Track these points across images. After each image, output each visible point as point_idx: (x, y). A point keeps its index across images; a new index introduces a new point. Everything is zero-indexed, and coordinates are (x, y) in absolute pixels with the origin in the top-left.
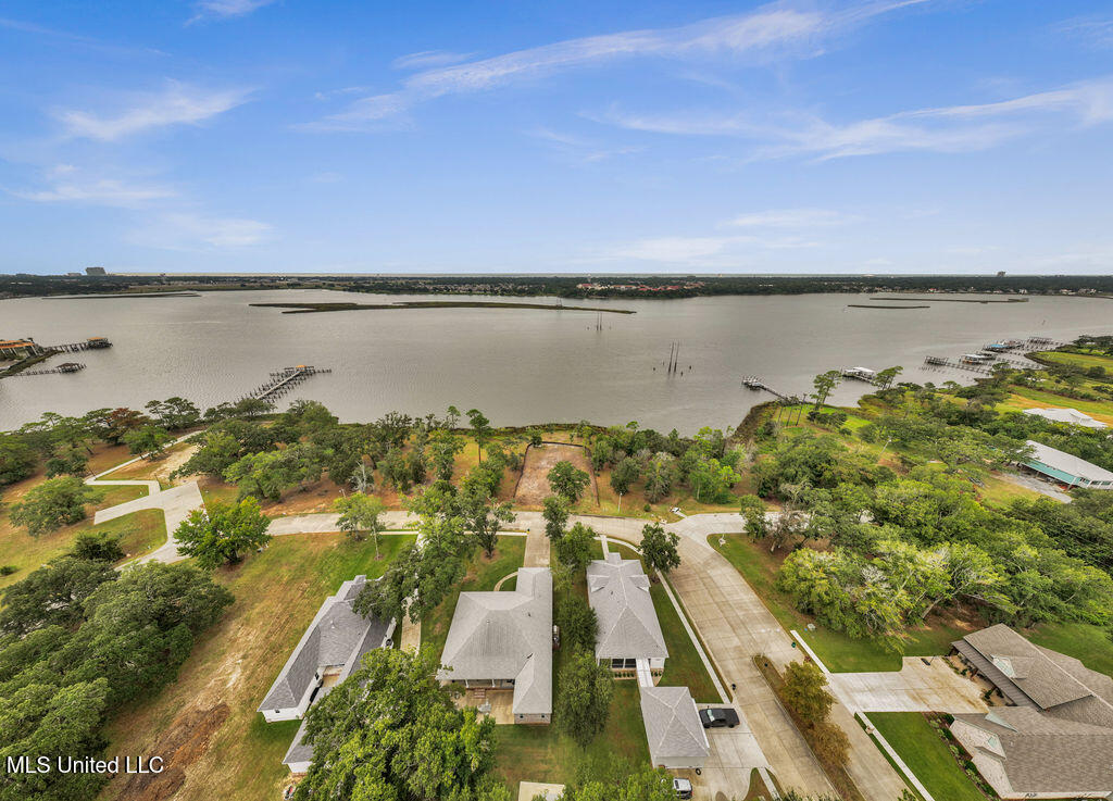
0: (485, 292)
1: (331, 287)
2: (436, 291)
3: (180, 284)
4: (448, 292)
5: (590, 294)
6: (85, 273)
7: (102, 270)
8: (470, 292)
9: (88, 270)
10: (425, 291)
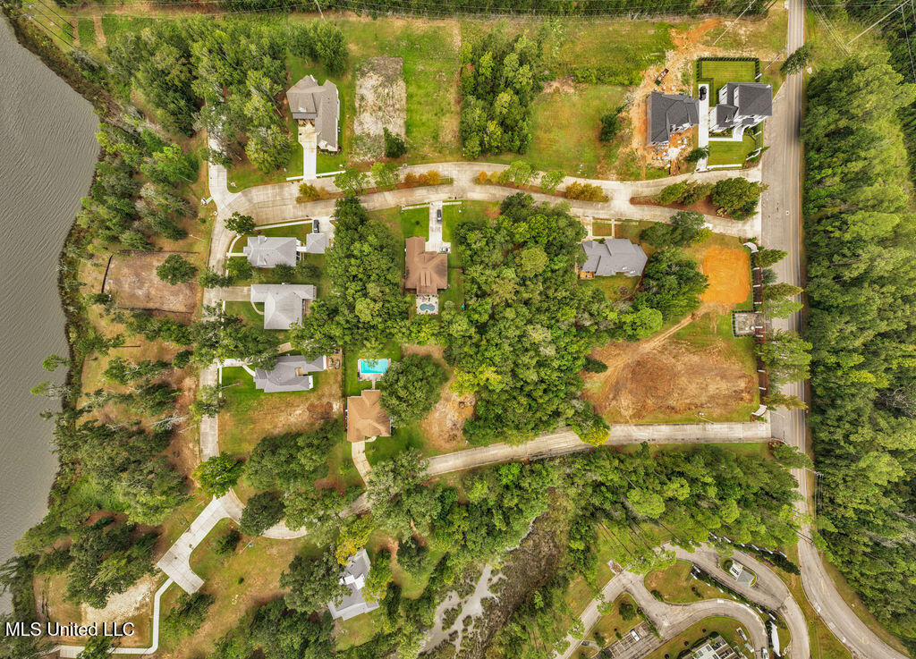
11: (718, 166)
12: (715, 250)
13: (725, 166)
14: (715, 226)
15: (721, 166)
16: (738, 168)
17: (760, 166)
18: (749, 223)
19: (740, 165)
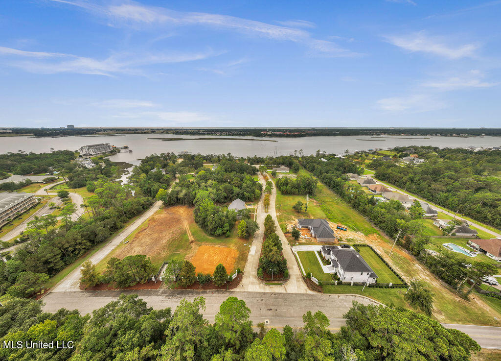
0: (226, 135)
1: (167, 133)
2: (208, 134)
3: (111, 132)
4: (212, 134)
5: (265, 135)
6: (66, 127)
7: (73, 126)
8: (221, 135)
9: (68, 126)
10: (204, 134)
11: (299, 259)
12: (235, 254)
13: (300, 263)
14: (252, 256)
15: (299, 261)
16: (302, 273)
17: (310, 292)
18: (256, 281)
19: (305, 274)
